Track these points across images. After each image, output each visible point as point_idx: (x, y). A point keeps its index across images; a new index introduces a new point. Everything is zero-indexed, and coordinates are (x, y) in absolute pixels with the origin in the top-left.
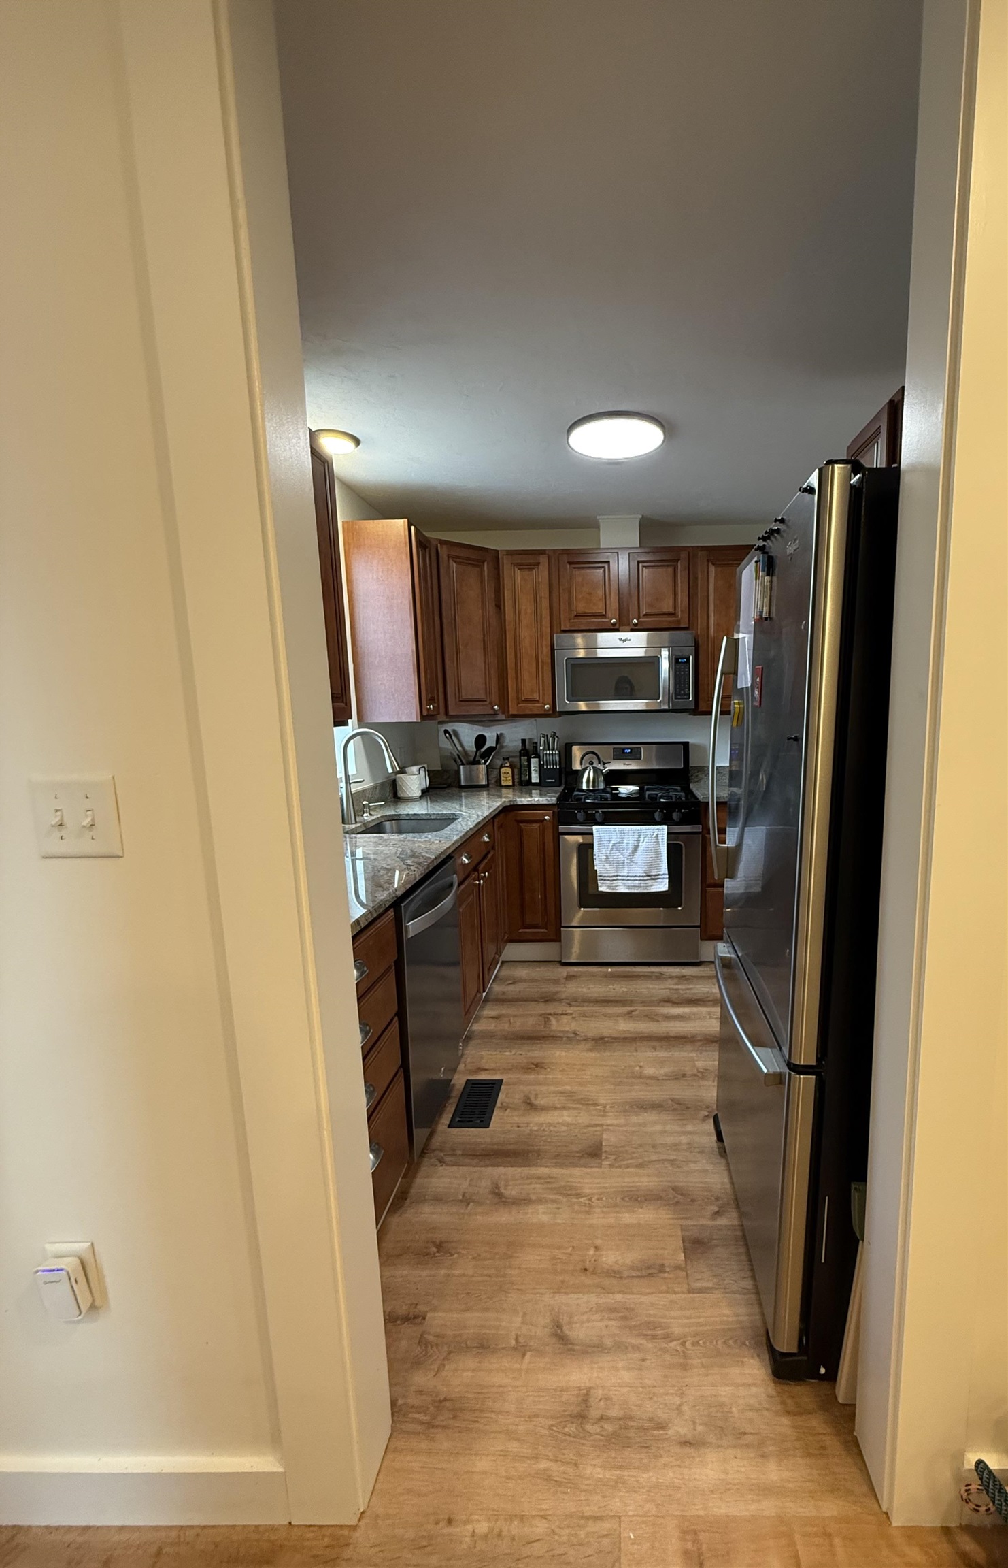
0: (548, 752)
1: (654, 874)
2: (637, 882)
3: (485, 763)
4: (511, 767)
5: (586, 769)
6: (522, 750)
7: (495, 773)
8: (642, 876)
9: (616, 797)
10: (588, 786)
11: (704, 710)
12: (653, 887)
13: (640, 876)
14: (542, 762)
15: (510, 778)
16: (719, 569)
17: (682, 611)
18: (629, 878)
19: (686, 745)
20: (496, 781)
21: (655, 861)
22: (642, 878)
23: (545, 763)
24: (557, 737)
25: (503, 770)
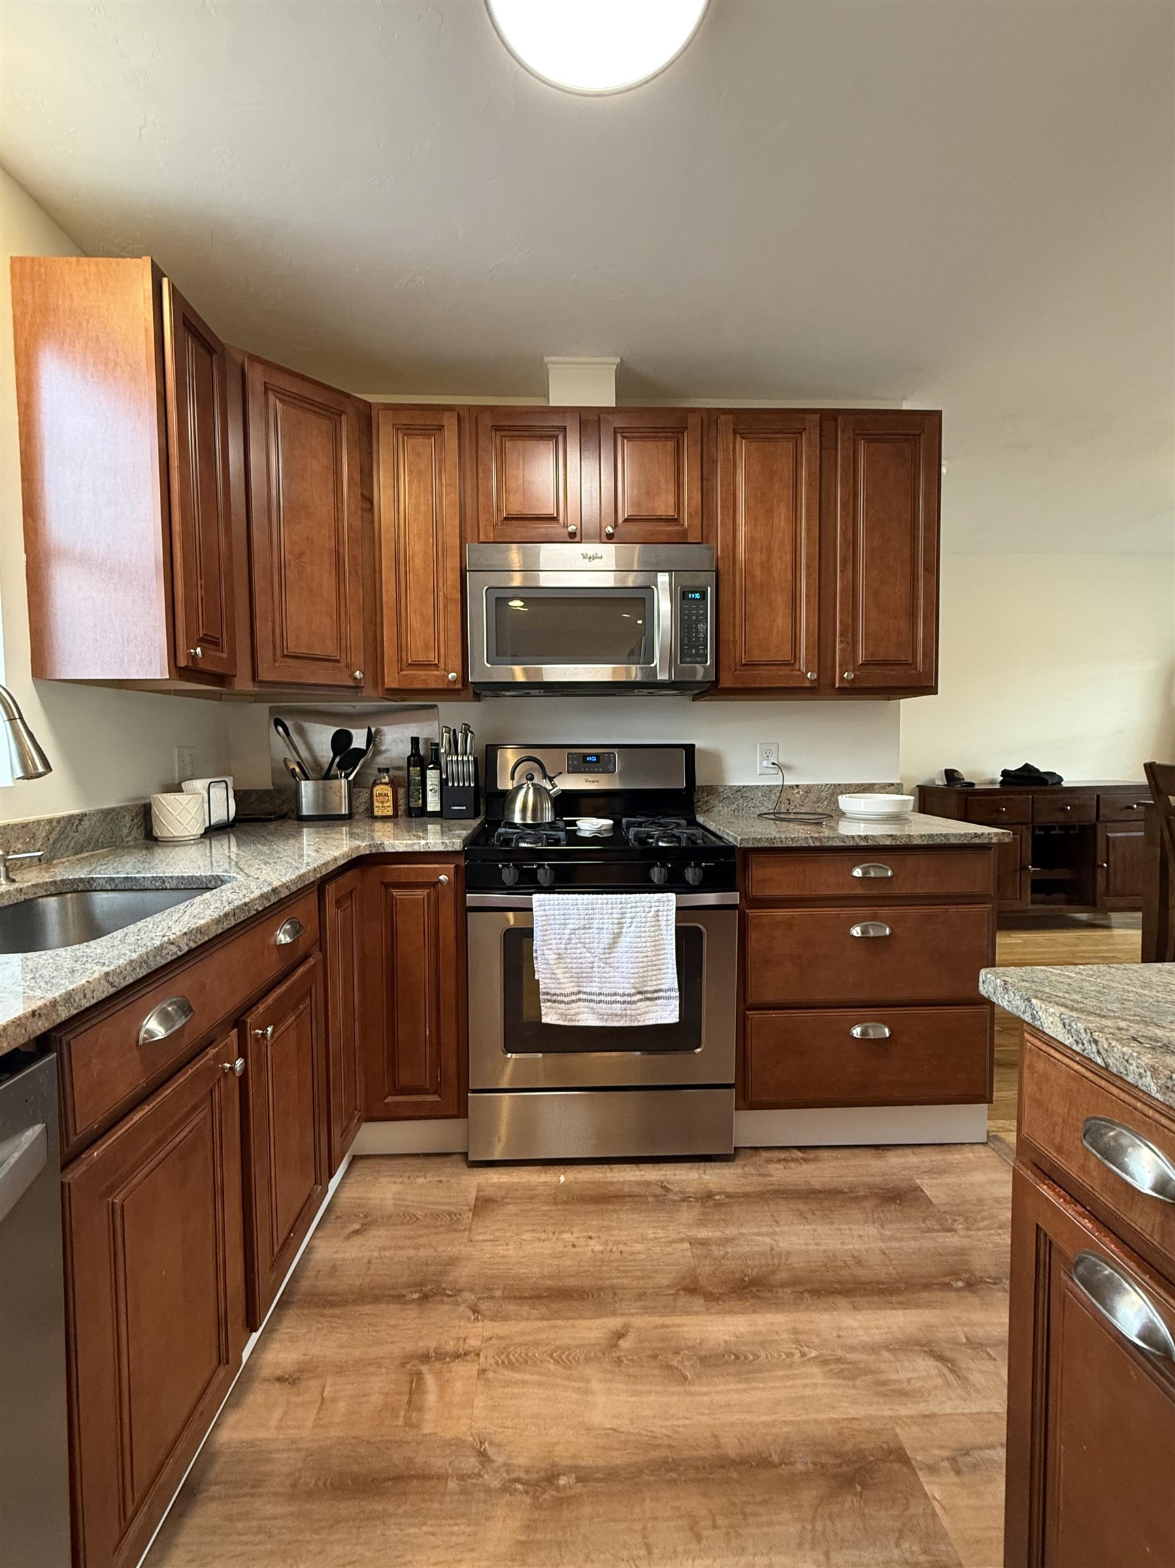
0: (455, 758)
1: (650, 989)
2: (619, 1006)
3: (347, 777)
4: (393, 784)
5: (520, 787)
6: (412, 755)
7: (365, 795)
8: (629, 995)
9: (573, 838)
10: (524, 817)
11: (728, 685)
12: (647, 1016)
13: (624, 995)
14: (444, 776)
15: (390, 803)
16: (754, 445)
17: (690, 515)
18: (601, 998)
19: (690, 749)
20: (367, 810)
21: (654, 965)
22: (628, 999)
23: (450, 777)
24: (472, 732)
25: (378, 790)
